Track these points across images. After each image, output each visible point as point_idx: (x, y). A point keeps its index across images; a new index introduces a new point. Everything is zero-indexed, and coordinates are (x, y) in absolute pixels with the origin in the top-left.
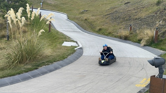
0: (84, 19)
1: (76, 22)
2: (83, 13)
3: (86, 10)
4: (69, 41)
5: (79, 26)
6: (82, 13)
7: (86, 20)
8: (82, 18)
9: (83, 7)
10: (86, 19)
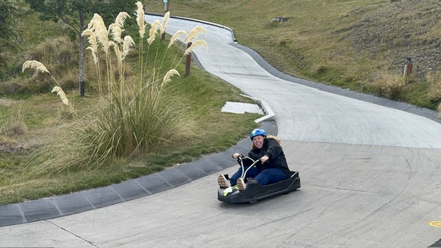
0: (278, 42)
1: (257, 48)
2: (276, 27)
3: (284, 17)
4: (238, 101)
5: (264, 61)
6: (274, 25)
7: (283, 43)
8: (273, 39)
9: (274, 9)
10: (285, 43)
